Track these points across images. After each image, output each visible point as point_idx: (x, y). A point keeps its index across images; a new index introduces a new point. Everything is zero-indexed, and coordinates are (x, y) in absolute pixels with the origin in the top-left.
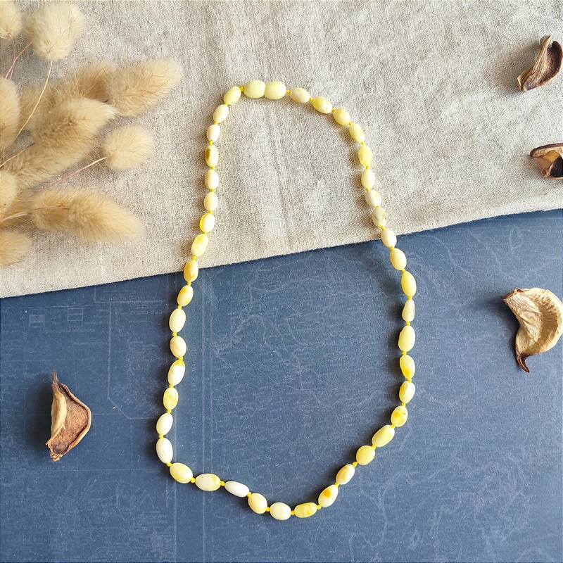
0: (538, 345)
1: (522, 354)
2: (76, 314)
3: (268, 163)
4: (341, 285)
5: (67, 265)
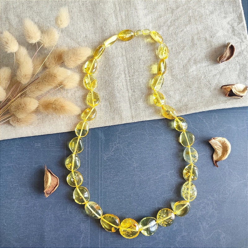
0: (221, 158)
1: (215, 161)
2: (52, 143)
3: (125, 88)
4: (151, 134)
5: (49, 125)
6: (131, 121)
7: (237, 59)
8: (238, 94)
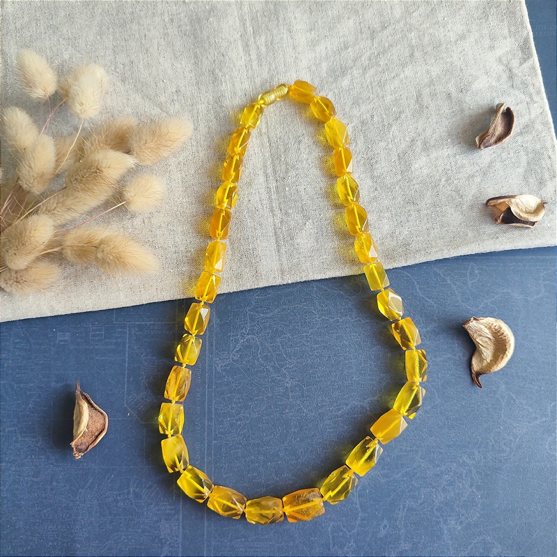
0: (490, 365)
1: (477, 372)
2: (97, 333)
3: (265, 206)
4: (325, 311)
5: (91, 291)
6: (278, 282)
7: (520, 139)
8: (524, 218)
